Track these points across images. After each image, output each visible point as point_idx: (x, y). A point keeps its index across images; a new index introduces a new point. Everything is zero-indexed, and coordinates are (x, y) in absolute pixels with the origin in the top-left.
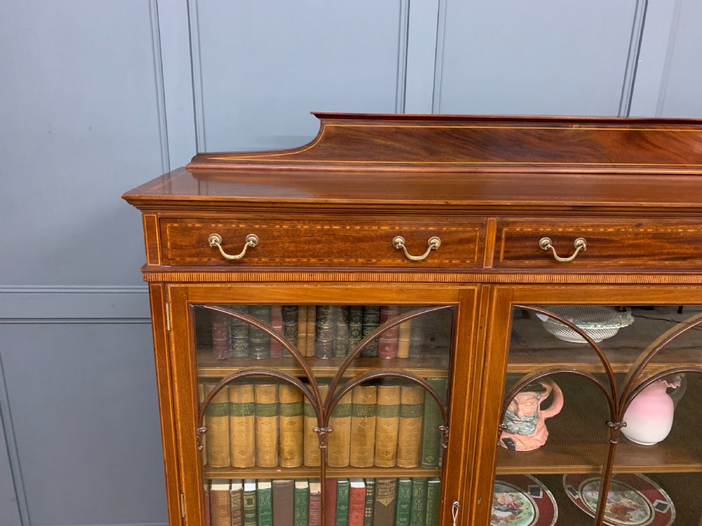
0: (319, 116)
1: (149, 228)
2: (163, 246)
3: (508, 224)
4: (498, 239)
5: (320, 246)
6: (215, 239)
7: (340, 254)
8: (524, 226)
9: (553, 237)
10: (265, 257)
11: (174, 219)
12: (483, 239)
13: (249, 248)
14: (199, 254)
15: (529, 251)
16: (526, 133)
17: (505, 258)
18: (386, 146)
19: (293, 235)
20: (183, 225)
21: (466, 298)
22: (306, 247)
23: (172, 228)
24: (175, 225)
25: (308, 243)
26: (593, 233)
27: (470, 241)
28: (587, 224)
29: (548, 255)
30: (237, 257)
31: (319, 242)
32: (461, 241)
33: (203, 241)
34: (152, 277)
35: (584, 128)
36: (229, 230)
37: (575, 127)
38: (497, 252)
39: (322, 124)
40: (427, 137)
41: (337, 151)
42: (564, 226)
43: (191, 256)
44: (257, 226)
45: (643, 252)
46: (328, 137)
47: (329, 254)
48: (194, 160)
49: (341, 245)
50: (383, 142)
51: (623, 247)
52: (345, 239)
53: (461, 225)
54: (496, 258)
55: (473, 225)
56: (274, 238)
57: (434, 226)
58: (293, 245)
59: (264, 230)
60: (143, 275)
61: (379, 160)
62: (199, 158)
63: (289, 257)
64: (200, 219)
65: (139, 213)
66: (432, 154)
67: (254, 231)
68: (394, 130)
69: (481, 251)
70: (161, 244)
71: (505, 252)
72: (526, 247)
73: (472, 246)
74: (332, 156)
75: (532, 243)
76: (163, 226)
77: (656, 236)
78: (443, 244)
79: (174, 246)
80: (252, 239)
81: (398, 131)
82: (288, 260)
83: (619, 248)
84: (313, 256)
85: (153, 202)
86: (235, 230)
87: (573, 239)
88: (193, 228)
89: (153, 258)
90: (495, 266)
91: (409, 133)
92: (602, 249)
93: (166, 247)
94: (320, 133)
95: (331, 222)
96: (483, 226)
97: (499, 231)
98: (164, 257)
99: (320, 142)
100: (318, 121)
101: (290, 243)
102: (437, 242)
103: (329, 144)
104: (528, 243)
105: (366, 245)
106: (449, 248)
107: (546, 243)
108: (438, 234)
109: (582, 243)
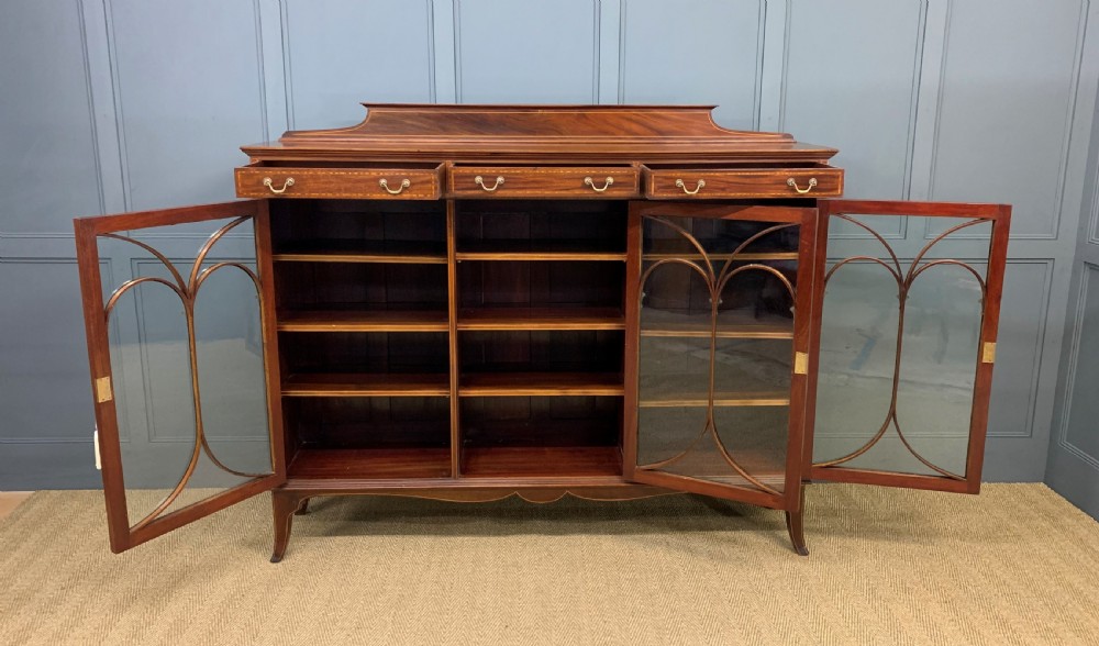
0: (366, 105)
5: (333, 185)
6: (268, 181)
7: (346, 190)
10: (299, 192)
13: (288, 187)
14: (259, 190)
16: (507, 116)
17: (455, 189)
18: (413, 125)
19: (315, 178)
20: (248, 172)
22: (324, 186)
23: (241, 174)
24: (244, 172)
25: (323, 183)
27: (428, 182)
29: (479, 186)
30: (281, 191)
31: (332, 182)
32: (423, 183)
33: (260, 182)
35: (546, 112)
36: (276, 175)
37: (540, 112)
39: (368, 111)
40: (437, 118)
41: (379, 129)
43: (254, 191)
44: (293, 173)
45: (540, 186)
46: (373, 120)
47: (339, 190)
48: (284, 135)
49: (349, 185)
50: (411, 122)
51: (528, 183)
52: (348, 180)
56: (303, 180)
57: (404, 172)
58: (316, 185)
59: (297, 175)
61: (409, 135)
62: (287, 134)
66: (445, 131)
67: (291, 176)
68: (416, 115)
72: (468, 182)
73: (430, 186)
74: (378, 132)
77: (547, 175)
78: (412, 184)
79: (243, 185)
80: (290, 181)
81: (420, 115)
82: (313, 194)
83: (525, 183)
84: (329, 192)
85: (255, 151)
86: (279, 175)
88: (254, 174)
91: (428, 117)
92: (511, 184)
93: (239, 186)
94: (367, 117)
98: (238, 192)
99: (368, 122)
100: (366, 109)
101: (314, 183)
102: (406, 182)
103: (374, 124)
104: (469, 180)
105: (362, 185)
106: (415, 187)
107: (479, 179)
108: (407, 177)
109: (500, 179)
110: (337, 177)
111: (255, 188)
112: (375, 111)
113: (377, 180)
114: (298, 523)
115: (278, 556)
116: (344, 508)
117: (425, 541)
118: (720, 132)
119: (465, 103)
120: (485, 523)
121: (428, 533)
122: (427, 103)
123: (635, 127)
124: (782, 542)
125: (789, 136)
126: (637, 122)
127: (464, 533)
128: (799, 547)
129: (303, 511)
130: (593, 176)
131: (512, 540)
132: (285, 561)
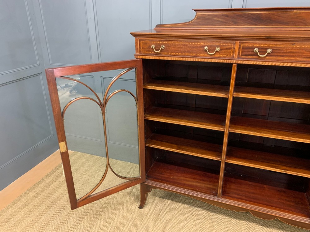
0: (195, 10)
1: (136, 42)
2: (140, 48)
3: (243, 43)
4: (239, 48)
5: (182, 49)
6: (153, 46)
7: (188, 52)
8: (248, 44)
9: (259, 48)
10: (166, 52)
11: (143, 40)
12: (234, 48)
13: (162, 49)
15: (250, 53)
16: (273, 14)
17: (242, 55)
18: (218, 21)
19: (174, 45)
20: (145, 42)
22: (178, 49)
23: (142, 43)
24: (143, 42)
25: (178, 48)
26: (275, 47)
27: (230, 49)
28: (272, 44)
29: (256, 54)
30: (158, 52)
31: (182, 48)
32: (227, 49)
33: (150, 47)
34: (137, 57)
35: (299, 11)
36: (157, 44)
37: (295, 11)
38: (239, 53)
39: (196, 13)
40: (233, 17)
41: (201, 23)
42: (263, 44)
43: (147, 51)
44: (164, 43)
45: (295, 55)
46: (198, 18)
47: (185, 52)
48: (156, 26)
49: (189, 49)
50: (217, 19)
51: (287, 53)
52: (190, 47)
53: (227, 43)
54: (239, 55)
55: (231, 44)
56: (169, 46)
57: (218, 43)
58: (174, 49)
59: (166, 44)
60: (135, 56)
61: (216, 26)
62: (158, 26)
63: (173, 52)
64: (149, 40)
65: (134, 38)
66: (236, 23)
67: (164, 44)
68: (221, 15)
69: (233, 52)
70: (139, 47)
71: (242, 53)
72: (249, 52)
73: (230, 51)
74: (200, 24)
75: (252, 50)
76: (140, 42)
77: (300, 49)
78: (221, 50)
79: (143, 48)
80: (163, 46)
81: (223, 15)
82: (172, 53)
83: (285, 53)
84: (180, 53)
85: (137, 35)
86: (158, 44)
87: (267, 49)
88: (148, 43)
89: (137, 51)
90: (238, 58)
92: (278, 53)
93: (141, 48)
94: (196, 16)
95: (185, 41)
96: (234, 44)
97: (240, 45)
98: (140, 51)
99: (196, 20)
100: (195, 12)
101: (173, 48)
102: (218, 49)
103: (198, 20)
104: (250, 50)
105: (196, 49)
106: (222, 51)
107: (256, 50)
108: (219, 46)
109: (269, 50)
110: (184, 45)
111: (148, 50)
112: (199, 13)
113: (203, 47)
115: (141, 207)
122: (227, 8)
132: (144, 209)
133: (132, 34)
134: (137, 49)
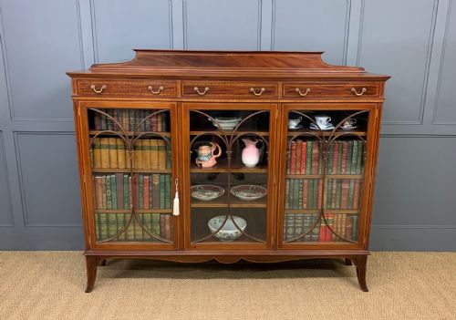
0: (135, 50)
1: (73, 83)
2: (77, 88)
3: (184, 83)
4: (181, 87)
6: (93, 87)
7: (132, 91)
8: (189, 83)
9: (198, 87)
10: (108, 92)
11: (80, 80)
12: (176, 87)
13: (103, 90)
14: (88, 92)
15: (191, 92)
17: (184, 94)
19: (116, 85)
20: (83, 82)
21: (173, 106)
23: (80, 83)
25: (121, 88)
26: (211, 86)
27: (173, 88)
28: (208, 83)
29: (196, 93)
30: (100, 92)
31: (125, 88)
32: (170, 88)
33: (89, 87)
34: (74, 98)
35: (232, 55)
36: (97, 84)
37: (228, 55)
38: (181, 92)
39: (137, 54)
40: (175, 58)
41: (142, 63)
42: (201, 83)
43: (86, 92)
44: (106, 83)
45: (227, 92)
46: (139, 58)
47: (128, 92)
48: (91, 67)
49: (133, 89)
50: (160, 60)
52: (133, 87)
53: (169, 83)
55: (173, 83)
56: (111, 86)
57: (161, 83)
59: (108, 84)
60: (71, 97)
64: (88, 80)
65: (70, 78)
66: (178, 64)
69: (176, 91)
71: (184, 91)
72: (190, 90)
73: (173, 90)
75: (192, 89)
76: (77, 82)
77: (231, 87)
78: (164, 89)
79: (81, 89)
80: (104, 87)
82: (115, 93)
83: (220, 91)
86: (99, 84)
87: (205, 87)
88: (86, 83)
89: (74, 92)
90: (181, 96)
91: (168, 57)
92: (213, 91)
94: (136, 57)
95: (128, 81)
96: (176, 83)
97: (181, 85)
98: (78, 92)
99: (136, 60)
100: (135, 52)
101: (116, 88)
102: (161, 88)
103: (139, 61)
105: (140, 89)
106: (166, 90)
107: (196, 88)
108: (162, 85)
109: (207, 89)
110: (127, 85)
111: (86, 90)
112: (140, 53)
113: (147, 86)
114: (99, 270)
115: (89, 290)
116: (125, 262)
117: (167, 281)
118: (326, 67)
119: (189, 49)
120: (199, 271)
121: (168, 277)
122: (168, 49)
123: (280, 63)
124: (354, 284)
125: (362, 69)
126: (281, 61)
127: (187, 277)
128: (364, 287)
129: (104, 264)
130: (254, 87)
131: (212, 281)
132: (93, 292)
133: (67, 74)
134: (74, 90)
